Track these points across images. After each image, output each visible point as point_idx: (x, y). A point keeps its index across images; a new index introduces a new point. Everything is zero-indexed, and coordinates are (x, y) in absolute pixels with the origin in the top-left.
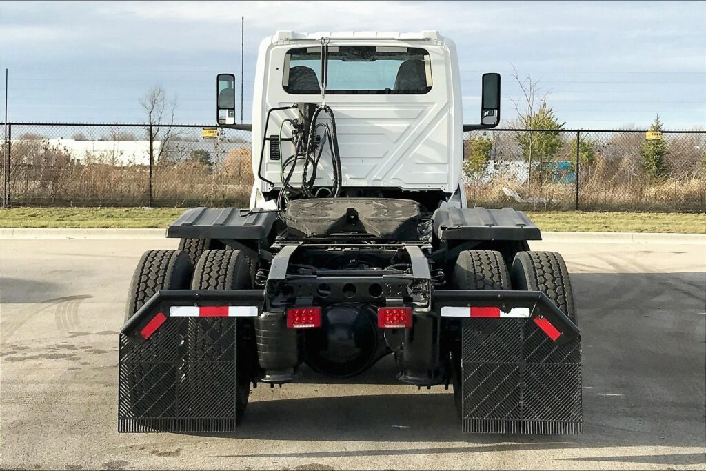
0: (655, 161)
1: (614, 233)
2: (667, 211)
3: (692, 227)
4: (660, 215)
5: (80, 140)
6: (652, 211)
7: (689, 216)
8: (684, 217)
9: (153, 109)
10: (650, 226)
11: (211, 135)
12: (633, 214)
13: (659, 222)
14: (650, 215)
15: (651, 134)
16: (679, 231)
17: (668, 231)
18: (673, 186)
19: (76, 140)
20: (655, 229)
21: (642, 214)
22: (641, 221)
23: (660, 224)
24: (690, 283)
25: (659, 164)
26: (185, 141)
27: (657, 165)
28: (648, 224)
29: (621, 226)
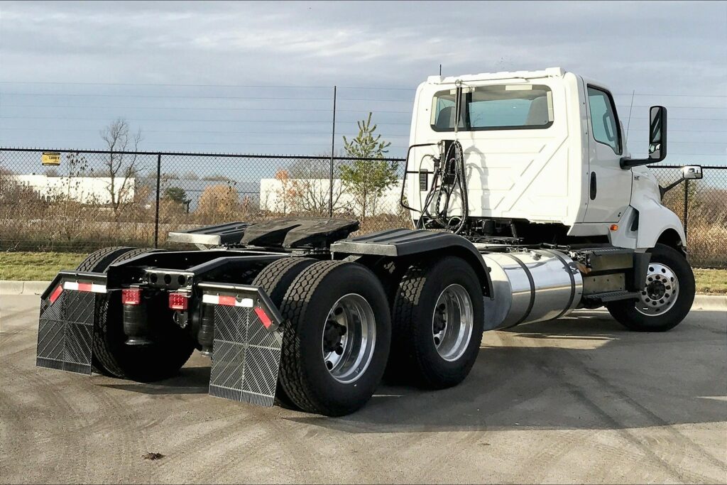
9: (114, 143)
11: (52, 161)
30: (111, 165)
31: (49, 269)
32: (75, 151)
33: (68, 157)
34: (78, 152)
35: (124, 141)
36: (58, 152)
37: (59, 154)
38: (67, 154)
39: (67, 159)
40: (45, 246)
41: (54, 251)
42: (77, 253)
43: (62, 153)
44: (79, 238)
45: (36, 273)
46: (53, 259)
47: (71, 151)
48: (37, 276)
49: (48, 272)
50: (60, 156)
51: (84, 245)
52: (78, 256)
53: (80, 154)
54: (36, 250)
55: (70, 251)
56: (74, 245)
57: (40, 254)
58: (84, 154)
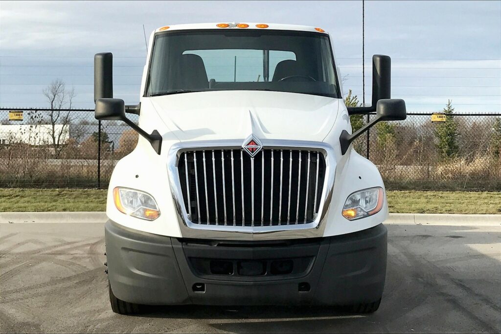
0: (447, 141)
1: (396, 214)
2: (453, 190)
3: (473, 207)
4: (445, 194)
5: (6, 124)
6: (438, 189)
7: (473, 194)
8: (467, 196)
9: (54, 99)
10: (433, 206)
11: (17, 117)
12: (419, 193)
13: (443, 200)
14: (435, 194)
15: (436, 116)
16: (461, 212)
17: (450, 211)
18: (458, 166)
19: (3, 124)
20: (437, 209)
21: (429, 193)
22: (426, 200)
23: (443, 203)
24: (461, 284)
25: (451, 144)
26: (92, 124)
27: (449, 145)
28: (432, 203)
29: (405, 206)
30: (52, 116)
31: (18, 202)
32: (34, 110)
33: (29, 114)
34: (36, 110)
35: (61, 98)
36: (21, 110)
37: (22, 112)
38: (28, 112)
39: (28, 115)
40: (12, 183)
41: (20, 187)
42: (38, 188)
43: (24, 111)
44: (39, 176)
45: (7, 205)
46: (20, 193)
47: (31, 109)
48: (9, 208)
49: (16, 205)
50: (23, 113)
51: (43, 182)
52: (39, 191)
53: (38, 112)
54: (6, 187)
55: (32, 187)
56: (35, 182)
57: (9, 189)
58: (41, 112)
